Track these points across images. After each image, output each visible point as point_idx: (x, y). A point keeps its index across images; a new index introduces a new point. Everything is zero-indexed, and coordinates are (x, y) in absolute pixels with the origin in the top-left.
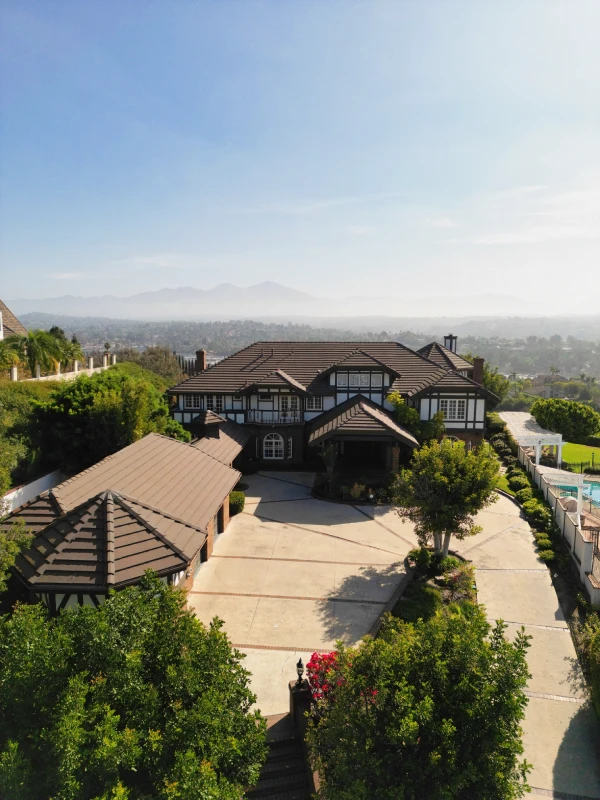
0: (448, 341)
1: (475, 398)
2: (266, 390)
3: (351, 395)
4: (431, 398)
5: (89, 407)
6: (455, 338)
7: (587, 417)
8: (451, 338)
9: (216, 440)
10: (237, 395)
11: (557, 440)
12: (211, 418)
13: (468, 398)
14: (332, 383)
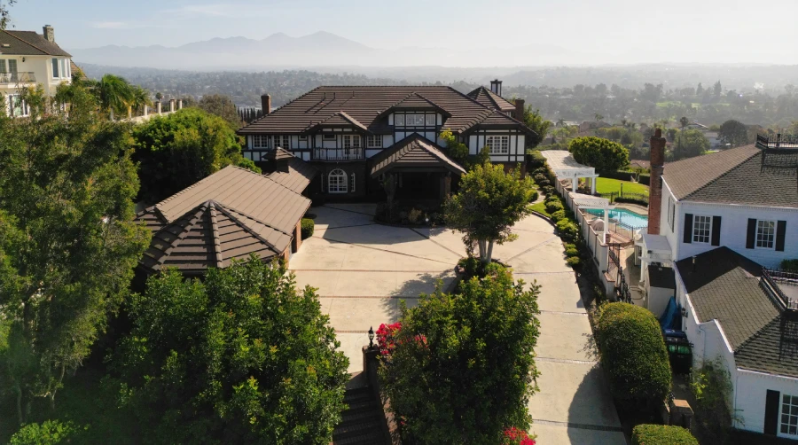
0: (494, 85)
1: (517, 134)
2: (330, 130)
3: (408, 134)
4: (478, 134)
5: (171, 144)
6: (500, 82)
7: (617, 152)
8: (496, 83)
9: (286, 174)
10: (302, 135)
11: (591, 173)
12: (280, 154)
13: (510, 134)
14: (391, 123)
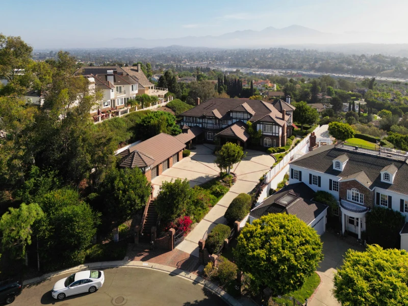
3: (237, 120)
4: (260, 124)
5: (150, 123)
9: (185, 134)
12: (185, 127)
13: (273, 125)
14: (231, 116)
